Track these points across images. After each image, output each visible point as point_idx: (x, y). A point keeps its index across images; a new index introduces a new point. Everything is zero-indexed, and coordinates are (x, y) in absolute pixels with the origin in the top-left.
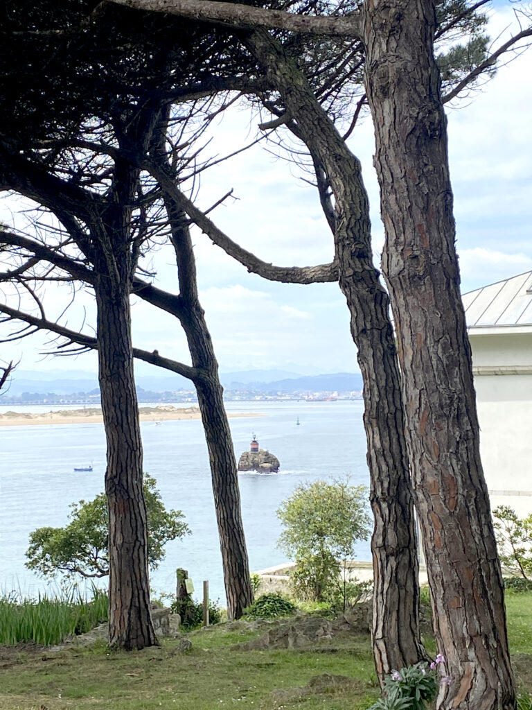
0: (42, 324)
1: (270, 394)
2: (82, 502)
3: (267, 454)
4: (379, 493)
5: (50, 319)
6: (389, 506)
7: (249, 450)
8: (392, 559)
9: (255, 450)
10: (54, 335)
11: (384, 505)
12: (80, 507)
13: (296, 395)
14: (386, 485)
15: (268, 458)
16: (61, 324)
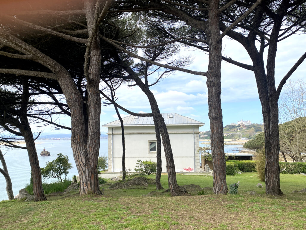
0: (51, 123)
1: (44, 138)
2: (48, 162)
3: (47, 152)
4: (168, 156)
5: (53, 122)
6: (170, 159)
7: (43, 151)
8: (172, 168)
9: (44, 151)
10: (53, 125)
11: (169, 158)
12: (48, 163)
13: (50, 139)
14: (169, 155)
15: (48, 152)
16: (55, 123)
